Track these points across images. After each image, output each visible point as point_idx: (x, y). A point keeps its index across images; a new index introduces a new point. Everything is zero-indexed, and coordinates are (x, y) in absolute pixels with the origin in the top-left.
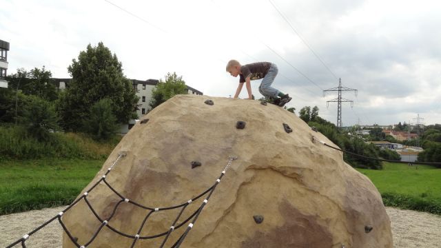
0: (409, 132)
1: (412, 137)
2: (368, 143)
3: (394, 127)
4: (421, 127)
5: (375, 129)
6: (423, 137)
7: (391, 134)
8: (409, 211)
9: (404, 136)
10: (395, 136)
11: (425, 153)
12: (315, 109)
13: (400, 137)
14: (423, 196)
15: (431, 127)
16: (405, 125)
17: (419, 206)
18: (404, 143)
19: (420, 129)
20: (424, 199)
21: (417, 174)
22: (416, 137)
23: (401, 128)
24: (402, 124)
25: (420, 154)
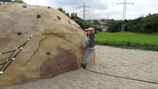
0: (105, 22)
1: (106, 23)
2: (93, 25)
3: (101, 20)
4: (109, 20)
5: (95, 21)
6: (109, 23)
7: (100, 22)
8: (102, 46)
9: (104, 23)
10: (101, 23)
11: (109, 28)
12: (76, 14)
13: (102, 23)
14: (107, 41)
15: (111, 20)
16: (104, 19)
17: (105, 44)
18: (104, 25)
19: (108, 21)
20: (107, 42)
21: (106, 35)
22: (107, 23)
23: (103, 20)
24: (103, 19)
25: (108, 29)
